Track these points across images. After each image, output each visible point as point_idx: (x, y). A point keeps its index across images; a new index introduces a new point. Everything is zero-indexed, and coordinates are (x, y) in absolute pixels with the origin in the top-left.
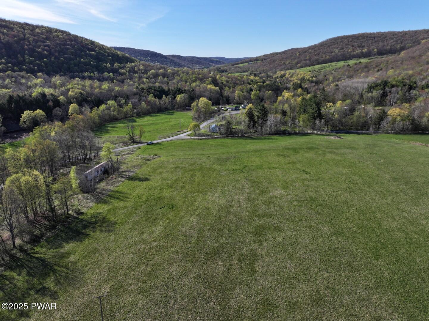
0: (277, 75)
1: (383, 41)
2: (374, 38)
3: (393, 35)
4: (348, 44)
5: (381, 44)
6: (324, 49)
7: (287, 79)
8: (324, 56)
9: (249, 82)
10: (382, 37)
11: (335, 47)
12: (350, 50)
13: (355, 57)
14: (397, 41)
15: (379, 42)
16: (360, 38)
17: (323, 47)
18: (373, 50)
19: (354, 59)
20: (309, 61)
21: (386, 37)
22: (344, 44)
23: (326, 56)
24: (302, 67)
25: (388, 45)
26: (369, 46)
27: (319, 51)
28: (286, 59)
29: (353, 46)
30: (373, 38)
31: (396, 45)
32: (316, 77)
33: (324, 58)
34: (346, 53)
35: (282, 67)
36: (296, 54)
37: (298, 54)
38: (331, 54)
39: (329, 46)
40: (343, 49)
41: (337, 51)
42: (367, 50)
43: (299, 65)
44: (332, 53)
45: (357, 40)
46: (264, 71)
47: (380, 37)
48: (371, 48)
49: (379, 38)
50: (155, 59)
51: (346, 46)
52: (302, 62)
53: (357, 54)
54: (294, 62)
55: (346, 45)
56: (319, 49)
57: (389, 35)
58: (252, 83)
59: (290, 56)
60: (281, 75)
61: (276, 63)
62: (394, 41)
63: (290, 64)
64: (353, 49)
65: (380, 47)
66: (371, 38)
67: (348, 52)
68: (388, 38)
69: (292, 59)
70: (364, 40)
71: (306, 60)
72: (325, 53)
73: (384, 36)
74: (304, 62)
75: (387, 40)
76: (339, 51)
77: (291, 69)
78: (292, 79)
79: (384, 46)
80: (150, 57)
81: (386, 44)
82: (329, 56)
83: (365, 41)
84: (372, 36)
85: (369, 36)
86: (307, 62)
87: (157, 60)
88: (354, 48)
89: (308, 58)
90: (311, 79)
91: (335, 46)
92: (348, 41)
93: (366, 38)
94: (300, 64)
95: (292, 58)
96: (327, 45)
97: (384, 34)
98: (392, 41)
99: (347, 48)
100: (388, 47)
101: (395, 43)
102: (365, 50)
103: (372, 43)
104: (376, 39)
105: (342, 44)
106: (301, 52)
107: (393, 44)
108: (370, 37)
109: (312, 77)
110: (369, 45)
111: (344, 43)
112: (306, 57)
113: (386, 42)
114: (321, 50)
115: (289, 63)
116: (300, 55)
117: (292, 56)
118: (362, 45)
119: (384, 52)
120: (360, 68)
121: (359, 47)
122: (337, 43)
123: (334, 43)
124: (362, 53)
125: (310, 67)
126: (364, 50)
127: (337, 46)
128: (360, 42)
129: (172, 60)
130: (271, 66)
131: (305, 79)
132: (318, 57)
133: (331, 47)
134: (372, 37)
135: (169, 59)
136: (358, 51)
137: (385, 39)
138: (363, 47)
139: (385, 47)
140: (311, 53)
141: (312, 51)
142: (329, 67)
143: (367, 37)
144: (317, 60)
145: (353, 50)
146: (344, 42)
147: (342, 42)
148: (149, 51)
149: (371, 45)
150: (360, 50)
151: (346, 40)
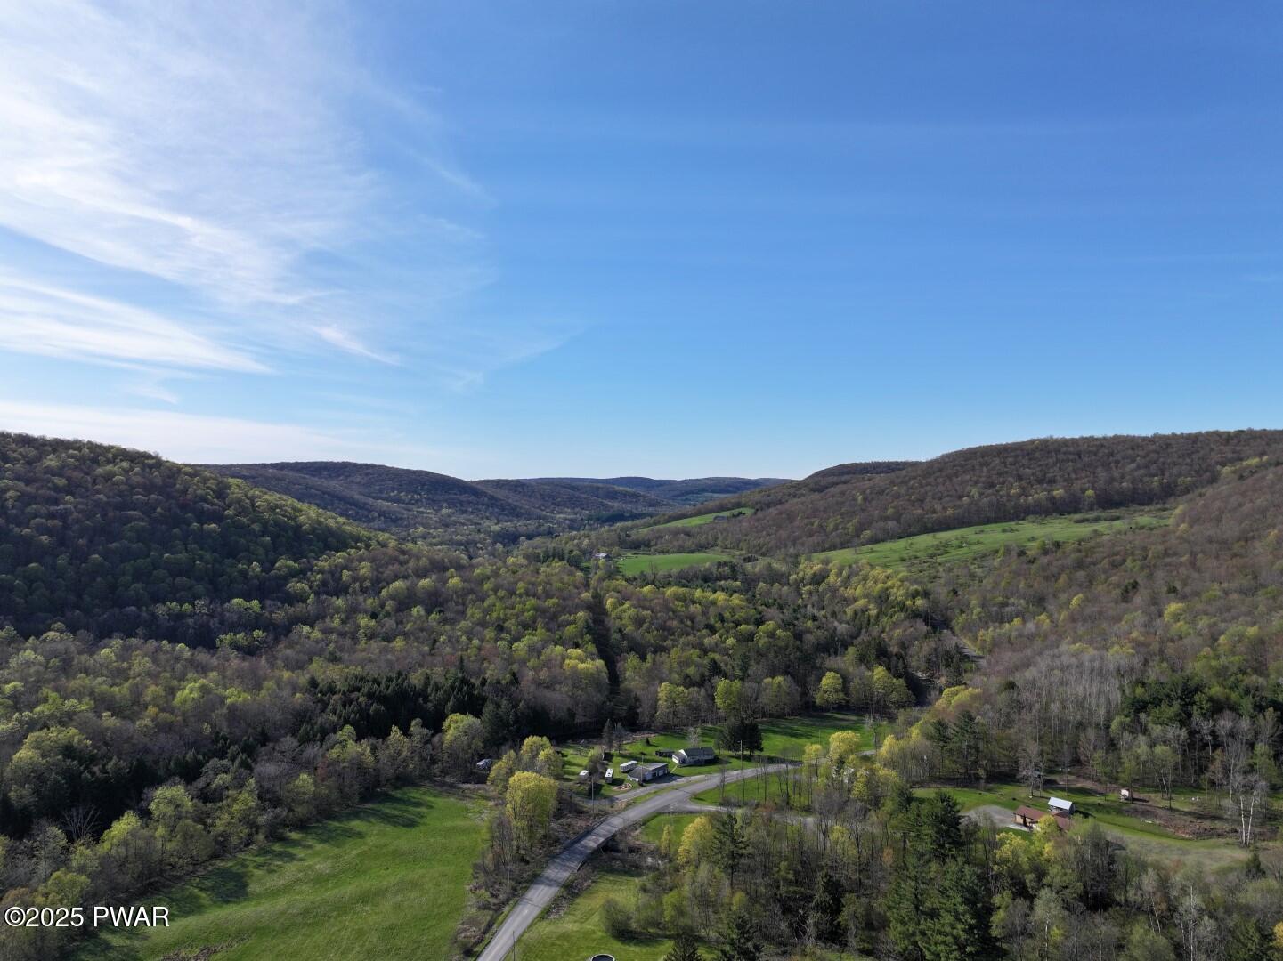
0: (801, 574)
1: (1107, 466)
2: (1080, 457)
3: (1133, 449)
4: (1006, 472)
5: (1102, 475)
6: (937, 485)
7: (834, 590)
8: (938, 507)
9: (712, 620)
10: (1100, 454)
11: (967, 481)
12: (1013, 491)
13: (1034, 513)
14: (1147, 467)
15: (1096, 467)
16: (1037, 455)
17: (931, 479)
18: (1084, 491)
19: (1031, 517)
20: (895, 523)
21: (1112, 454)
22: (995, 472)
23: (944, 509)
24: (875, 540)
25: (1123, 477)
26: (1069, 481)
27: (922, 490)
28: (825, 512)
29: (1020, 478)
30: (1076, 457)
31: (1146, 479)
32: (926, 594)
33: (940, 514)
34: (1005, 499)
35: (815, 539)
36: (855, 499)
37: (860, 498)
38: (959, 503)
39: (950, 477)
40: (992, 485)
41: (975, 492)
42: (1066, 492)
43: (867, 534)
44: (960, 497)
45: (1030, 459)
46: (760, 548)
47: (1096, 454)
48: (1077, 486)
49: (1094, 457)
50: (440, 498)
51: (1001, 479)
52: (874, 524)
53: (1038, 503)
54: (849, 525)
55: (1000, 474)
56: (921, 486)
57: (1120, 447)
58: (718, 625)
59: (837, 503)
60: (815, 574)
61: (797, 523)
62: (1139, 467)
63: (838, 532)
64: (1023, 488)
65: (1101, 484)
66: (1071, 457)
67: (1008, 495)
68: (1118, 457)
69: (842, 514)
70: (1051, 461)
71: (887, 518)
72: (940, 499)
73: (1106, 451)
74: (881, 524)
75: (1117, 462)
76: (981, 494)
77: (843, 546)
78: (849, 592)
79: (1112, 479)
80: (429, 491)
81: (1116, 474)
82: (955, 507)
83: (1055, 464)
84: (1071, 449)
85: (1064, 449)
86: (891, 524)
87: (446, 501)
88: (1024, 483)
89: (890, 511)
90: (909, 603)
91: (968, 477)
92: (1004, 463)
93: (1053, 454)
94: (868, 532)
95: (843, 510)
96: (944, 474)
97: (1105, 443)
98: (1133, 466)
99: (1004, 483)
100: (1124, 484)
101: (1142, 472)
102: (1059, 493)
103: (1075, 471)
104: (1086, 460)
105: (989, 471)
106: (868, 491)
107: (1136, 474)
108: (1065, 453)
109: (914, 595)
110: (1066, 476)
111: (994, 468)
112: (886, 509)
113: (1116, 467)
114: (928, 488)
115: (836, 528)
116: (865, 499)
117: (843, 503)
118: (1049, 475)
119: (1116, 498)
120: (1062, 569)
121: (1040, 481)
122: (974, 469)
123: (962, 466)
124: (1052, 500)
125: (902, 543)
126: (1055, 493)
127: (975, 478)
128: (1041, 465)
129: (492, 498)
130: (783, 534)
131: (892, 598)
132: (919, 511)
133: (955, 479)
134: (1070, 453)
135: (485, 494)
136: (1038, 495)
137: (1111, 459)
138: (1052, 481)
139: (1116, 485)
140: (897, 496)
141: (902, 491)
142: (960, 547)
143: (1058, 451)
144: (920, 519)
145: (1024, 493)
146: (992, 465)
147: (987, 464)
148: (427, 473)
149: (1073, 476)
150: (1045, 490)
151: (997, 461)
